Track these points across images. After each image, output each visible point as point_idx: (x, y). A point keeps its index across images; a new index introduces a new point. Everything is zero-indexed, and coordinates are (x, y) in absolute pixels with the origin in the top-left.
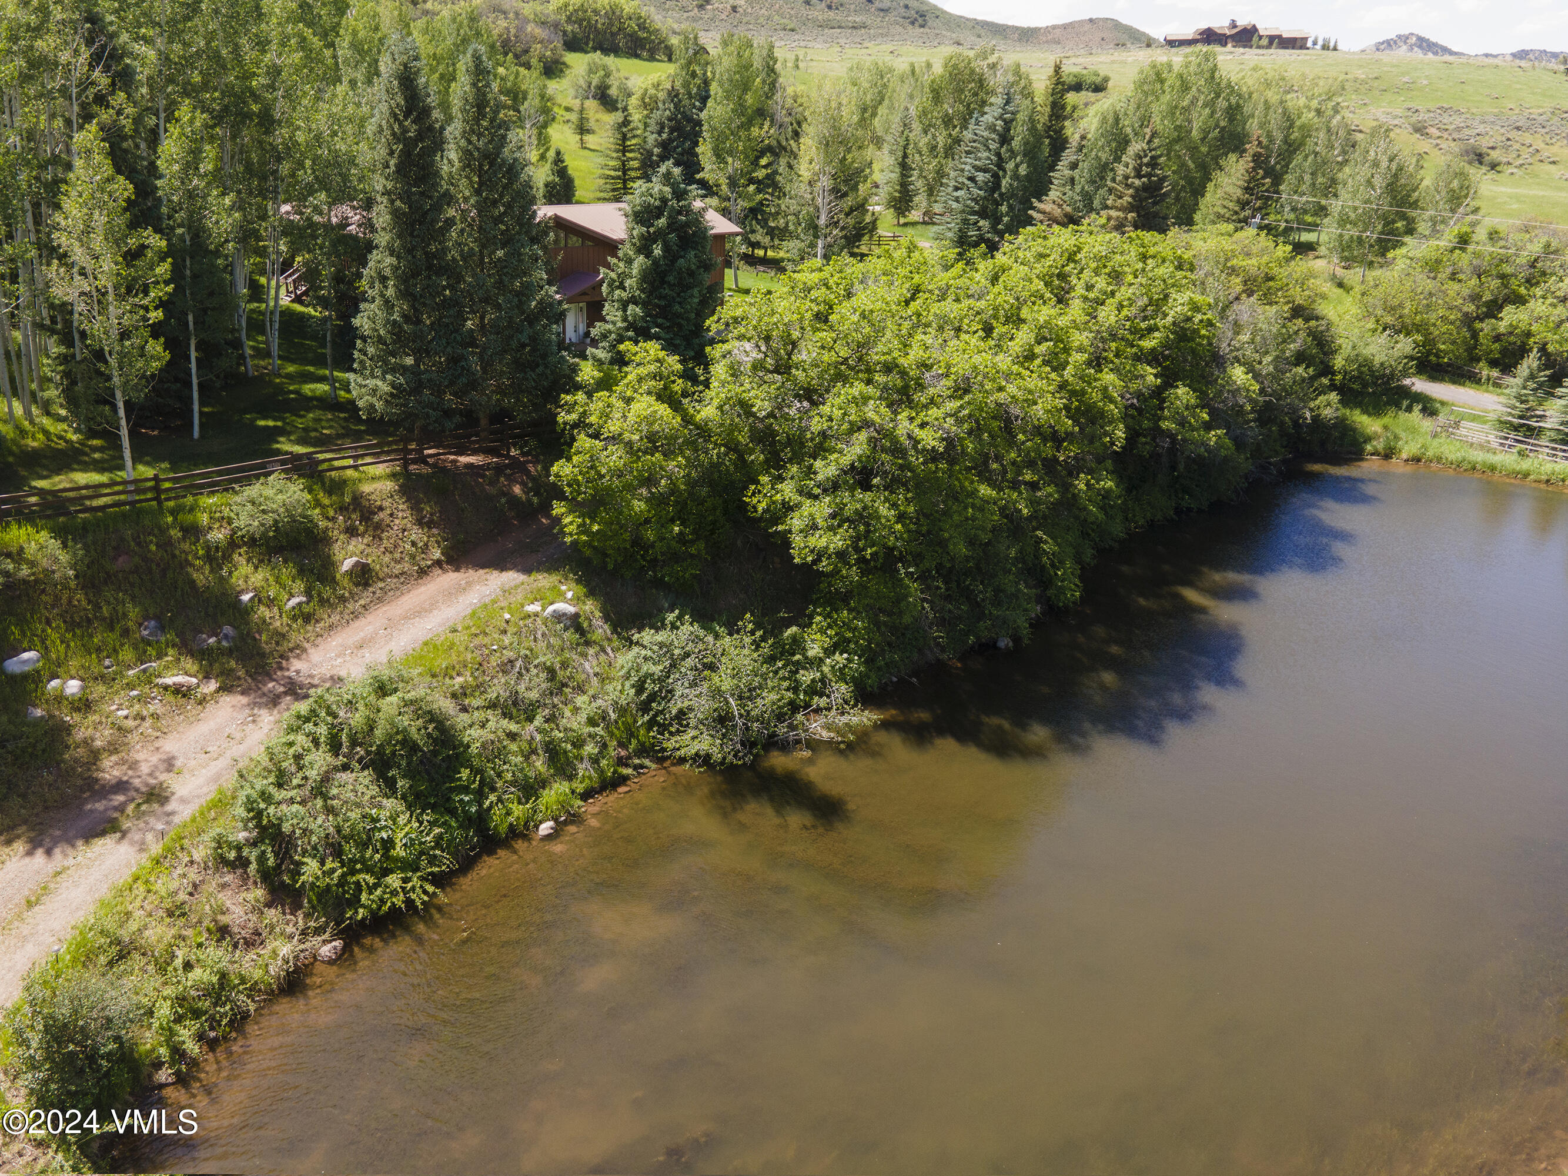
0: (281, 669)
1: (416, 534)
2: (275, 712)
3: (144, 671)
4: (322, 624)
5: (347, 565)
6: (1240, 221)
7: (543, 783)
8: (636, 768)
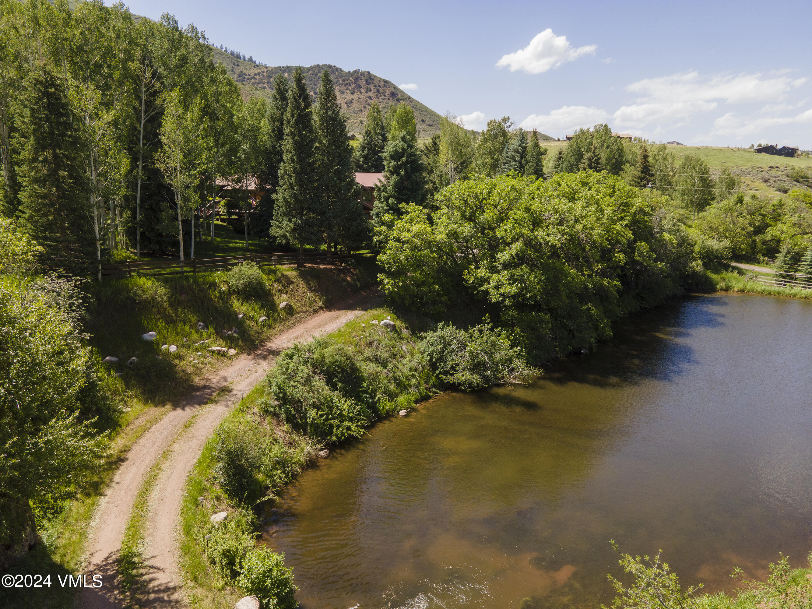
0: (262, 346)
1: (309, 294)
2: (267, 361)
3: (202, 344)
4: (276, 330)
5: (282, 305)
6: (641, 186)
7: (396, 395)
8: (435, 393)
